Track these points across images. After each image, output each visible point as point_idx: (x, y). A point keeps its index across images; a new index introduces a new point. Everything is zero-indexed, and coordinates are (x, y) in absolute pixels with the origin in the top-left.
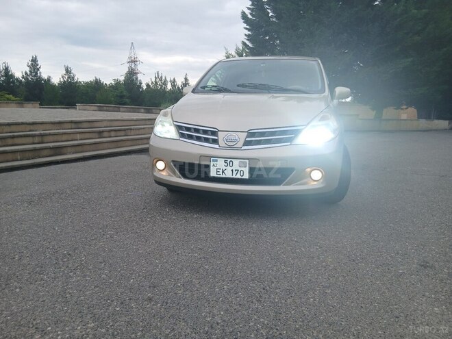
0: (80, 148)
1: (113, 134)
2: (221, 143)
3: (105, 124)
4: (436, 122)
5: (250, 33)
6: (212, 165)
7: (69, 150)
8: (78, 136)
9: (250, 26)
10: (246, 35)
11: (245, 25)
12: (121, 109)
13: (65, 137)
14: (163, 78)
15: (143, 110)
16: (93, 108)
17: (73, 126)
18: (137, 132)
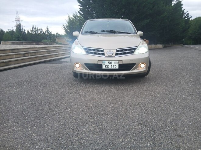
0: (16, 62)
1: (29, 55)
2: (106, 55)
3: (25, 50)
4: (158, 45)
5: (81, 7)
6: (103, 64)
7: (12, 63)
8: (14, 56)
9: (81, 4)
10: (80, 9)
11: (79, 4)
12: (24, 43)
13: (8, 57)
14: (36, 28)
15: (34, 43)
16: (9, 43)
17: (11, 51)
18: (40, 53)
